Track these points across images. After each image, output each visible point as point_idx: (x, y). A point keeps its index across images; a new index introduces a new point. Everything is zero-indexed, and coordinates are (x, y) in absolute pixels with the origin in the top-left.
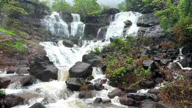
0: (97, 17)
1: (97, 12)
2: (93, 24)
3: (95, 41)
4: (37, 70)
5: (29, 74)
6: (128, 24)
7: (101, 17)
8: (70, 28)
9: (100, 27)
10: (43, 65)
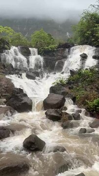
0: (54, 51)
1: (53, 46)
2: (50, 58)
3: (55, 74)
4: (15, 102)
5: (6, 106)
6: (84, 57)
7: (57, 50)
8: (28, 62)
9: (57, 60)
10: (20, 97)
